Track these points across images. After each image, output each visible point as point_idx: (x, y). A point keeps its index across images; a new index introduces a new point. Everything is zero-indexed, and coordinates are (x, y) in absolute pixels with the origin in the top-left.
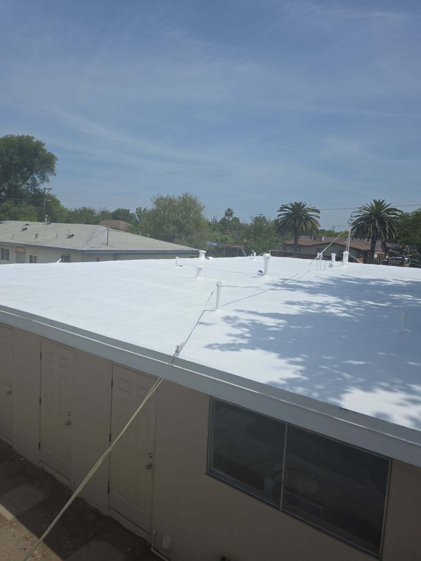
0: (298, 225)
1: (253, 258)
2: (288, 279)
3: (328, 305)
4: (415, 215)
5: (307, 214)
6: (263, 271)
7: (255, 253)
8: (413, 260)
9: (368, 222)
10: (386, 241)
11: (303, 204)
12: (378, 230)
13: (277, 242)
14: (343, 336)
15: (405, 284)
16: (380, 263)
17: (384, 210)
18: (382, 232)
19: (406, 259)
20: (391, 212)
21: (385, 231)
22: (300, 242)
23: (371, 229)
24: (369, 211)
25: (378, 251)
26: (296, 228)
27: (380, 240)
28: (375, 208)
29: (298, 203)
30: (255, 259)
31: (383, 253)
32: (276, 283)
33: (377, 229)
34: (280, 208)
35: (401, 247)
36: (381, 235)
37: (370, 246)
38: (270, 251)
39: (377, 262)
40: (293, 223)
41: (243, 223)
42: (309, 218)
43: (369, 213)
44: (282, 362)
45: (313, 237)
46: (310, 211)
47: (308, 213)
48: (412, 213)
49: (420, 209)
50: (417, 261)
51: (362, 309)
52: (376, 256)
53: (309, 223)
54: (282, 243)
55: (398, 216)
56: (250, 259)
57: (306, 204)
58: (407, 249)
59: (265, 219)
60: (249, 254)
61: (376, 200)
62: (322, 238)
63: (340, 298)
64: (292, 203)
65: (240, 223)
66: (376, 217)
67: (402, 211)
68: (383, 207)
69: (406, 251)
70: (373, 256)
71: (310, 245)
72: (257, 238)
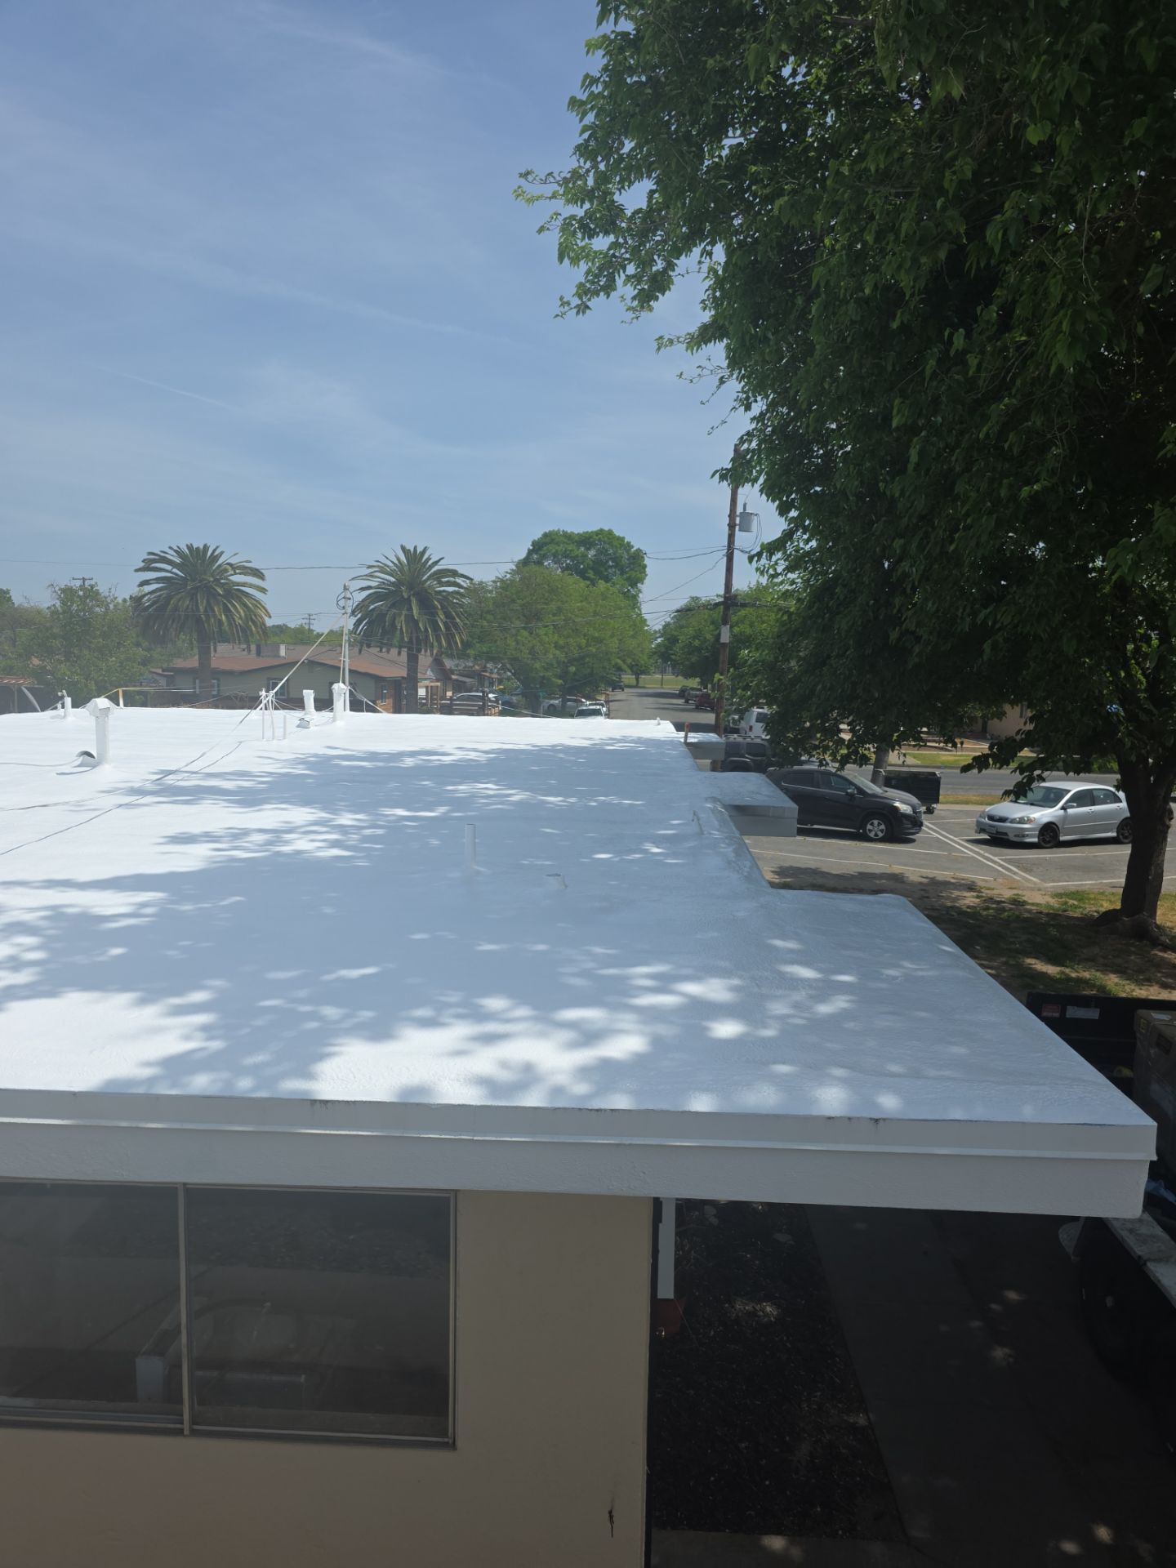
0: (206, 611)
1: (63, 714)
2: (176, 771)
3: (290, 831)
4: (501, 587)
5: (228, 579)
6: (94, 753)
7: (68, 701)
8: (507, 697)
9: (393, 605)
10: (440, 653)
11: (214, 551)
12: (421, 625)
13: (145, 662)
14: (328, 910)
15: (483, 758)
16: (434, 710)
17: (430, 573)
18: (429, 630)
19: (491, 696)
20: (446, 579)
21: (436, 628)
22: (215, 663)
23: (402, 621)
24: (393, 577)
25: (426, 679)
26: (199, 621)
27: (428, 650)
28: (406, 568)
29: (198, 549)
30: (70, 719)
31: (439, 684)
32: (136, 785)
33: (416, 622)
34: (144, 561)
35: (477, 667)
36: (427, 637)
37: (406, 669)
38: (120, 690)
39: (425, 707)
40: (188, 606)
41: (26, 605)
42: (234, 594)
43: (393, 579)
44: (150, 1014)
45: (253, 647)
46: (237, 571)
47: (230, 578)
48: (494, 582)
49: (509, 573)
50: (514, 699)
51: (380, 832)
52: (422, 692)
53: (238, 607)
54: (165, 665)
55: (462, 591)
56: (53, 718)
57: (222, 553)
58: (492, 673)
59: (97, 593)
60: (48, 702)
61: (408, 548)
62: (278, 650)
63: (324, 809)
64: (178, 547)
65: (16, 606)
66: (412, 592)
67: (471, 576)
68: (424, 567)
69: (489, 677)
70: (414, 692)
71: (246, 669)
72: (76, 652)
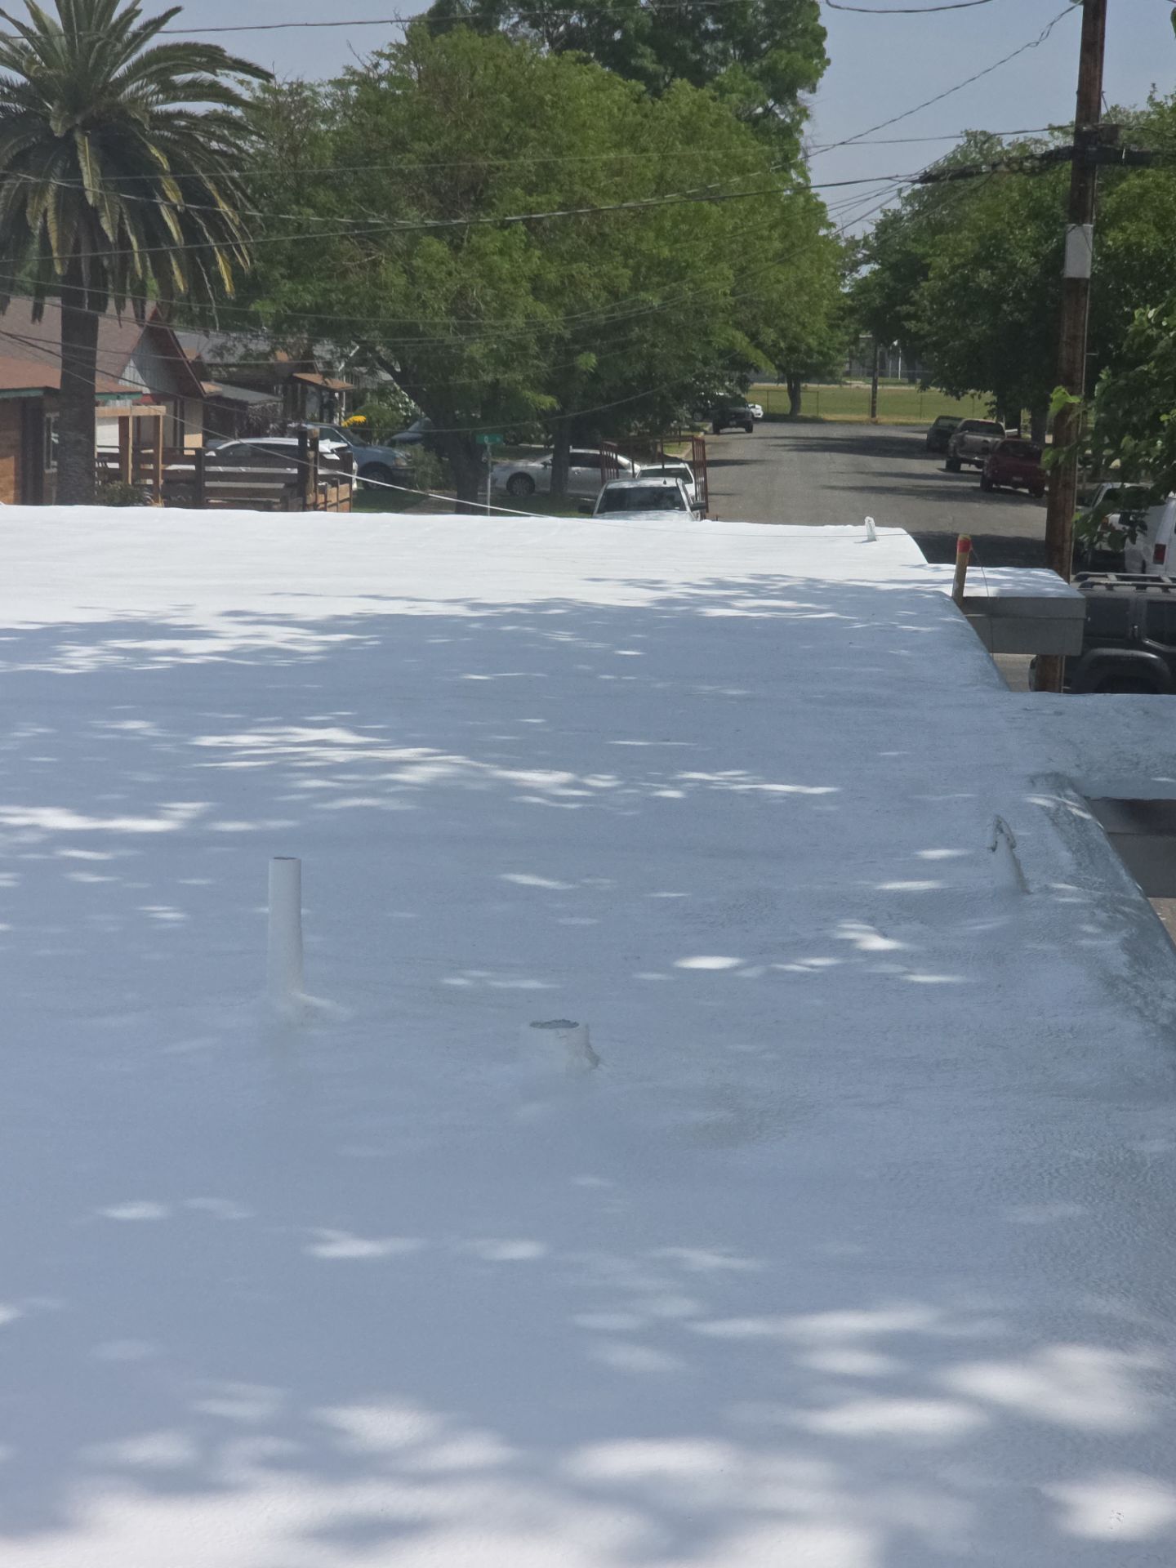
4: (358, 102)
8: (377, 451)
10: (168, 311)
12: (105, 225)
16: (147, 495)
17: (135, 57)
18: (133, 239)
19: (326, 446)
20: (188, 77)
21: (154, 233)
23: (46, 211)
24: (20, 71)
25: (119, 395)
27: (129, 304)
28: (60, 43)
31: (161, 410)
33: (91, 216)
35: (282, 356)
36: (126, 260)
39: (117, 485)
43: (18, 79)
48: (338, 84)
50: (401, 456)
52: (107, 436)
55: (237, 113)
58: (329, 373)
66: (79, 121)
67: (267, 67)
68: (119, 39)
69: (320, 388)
70: (82, 437)
